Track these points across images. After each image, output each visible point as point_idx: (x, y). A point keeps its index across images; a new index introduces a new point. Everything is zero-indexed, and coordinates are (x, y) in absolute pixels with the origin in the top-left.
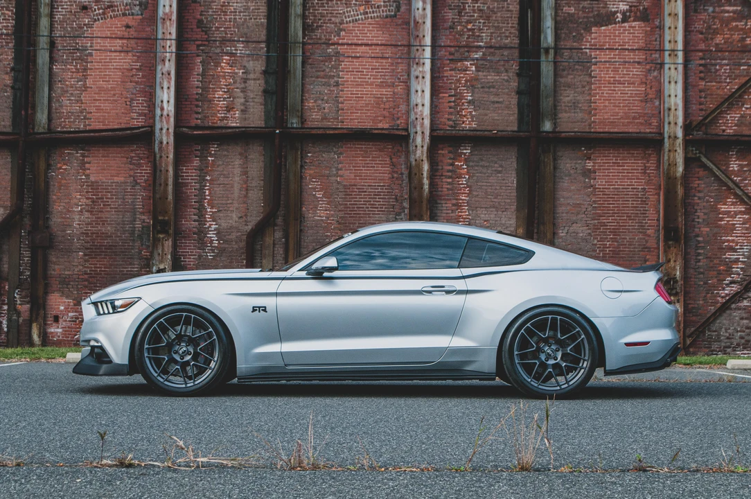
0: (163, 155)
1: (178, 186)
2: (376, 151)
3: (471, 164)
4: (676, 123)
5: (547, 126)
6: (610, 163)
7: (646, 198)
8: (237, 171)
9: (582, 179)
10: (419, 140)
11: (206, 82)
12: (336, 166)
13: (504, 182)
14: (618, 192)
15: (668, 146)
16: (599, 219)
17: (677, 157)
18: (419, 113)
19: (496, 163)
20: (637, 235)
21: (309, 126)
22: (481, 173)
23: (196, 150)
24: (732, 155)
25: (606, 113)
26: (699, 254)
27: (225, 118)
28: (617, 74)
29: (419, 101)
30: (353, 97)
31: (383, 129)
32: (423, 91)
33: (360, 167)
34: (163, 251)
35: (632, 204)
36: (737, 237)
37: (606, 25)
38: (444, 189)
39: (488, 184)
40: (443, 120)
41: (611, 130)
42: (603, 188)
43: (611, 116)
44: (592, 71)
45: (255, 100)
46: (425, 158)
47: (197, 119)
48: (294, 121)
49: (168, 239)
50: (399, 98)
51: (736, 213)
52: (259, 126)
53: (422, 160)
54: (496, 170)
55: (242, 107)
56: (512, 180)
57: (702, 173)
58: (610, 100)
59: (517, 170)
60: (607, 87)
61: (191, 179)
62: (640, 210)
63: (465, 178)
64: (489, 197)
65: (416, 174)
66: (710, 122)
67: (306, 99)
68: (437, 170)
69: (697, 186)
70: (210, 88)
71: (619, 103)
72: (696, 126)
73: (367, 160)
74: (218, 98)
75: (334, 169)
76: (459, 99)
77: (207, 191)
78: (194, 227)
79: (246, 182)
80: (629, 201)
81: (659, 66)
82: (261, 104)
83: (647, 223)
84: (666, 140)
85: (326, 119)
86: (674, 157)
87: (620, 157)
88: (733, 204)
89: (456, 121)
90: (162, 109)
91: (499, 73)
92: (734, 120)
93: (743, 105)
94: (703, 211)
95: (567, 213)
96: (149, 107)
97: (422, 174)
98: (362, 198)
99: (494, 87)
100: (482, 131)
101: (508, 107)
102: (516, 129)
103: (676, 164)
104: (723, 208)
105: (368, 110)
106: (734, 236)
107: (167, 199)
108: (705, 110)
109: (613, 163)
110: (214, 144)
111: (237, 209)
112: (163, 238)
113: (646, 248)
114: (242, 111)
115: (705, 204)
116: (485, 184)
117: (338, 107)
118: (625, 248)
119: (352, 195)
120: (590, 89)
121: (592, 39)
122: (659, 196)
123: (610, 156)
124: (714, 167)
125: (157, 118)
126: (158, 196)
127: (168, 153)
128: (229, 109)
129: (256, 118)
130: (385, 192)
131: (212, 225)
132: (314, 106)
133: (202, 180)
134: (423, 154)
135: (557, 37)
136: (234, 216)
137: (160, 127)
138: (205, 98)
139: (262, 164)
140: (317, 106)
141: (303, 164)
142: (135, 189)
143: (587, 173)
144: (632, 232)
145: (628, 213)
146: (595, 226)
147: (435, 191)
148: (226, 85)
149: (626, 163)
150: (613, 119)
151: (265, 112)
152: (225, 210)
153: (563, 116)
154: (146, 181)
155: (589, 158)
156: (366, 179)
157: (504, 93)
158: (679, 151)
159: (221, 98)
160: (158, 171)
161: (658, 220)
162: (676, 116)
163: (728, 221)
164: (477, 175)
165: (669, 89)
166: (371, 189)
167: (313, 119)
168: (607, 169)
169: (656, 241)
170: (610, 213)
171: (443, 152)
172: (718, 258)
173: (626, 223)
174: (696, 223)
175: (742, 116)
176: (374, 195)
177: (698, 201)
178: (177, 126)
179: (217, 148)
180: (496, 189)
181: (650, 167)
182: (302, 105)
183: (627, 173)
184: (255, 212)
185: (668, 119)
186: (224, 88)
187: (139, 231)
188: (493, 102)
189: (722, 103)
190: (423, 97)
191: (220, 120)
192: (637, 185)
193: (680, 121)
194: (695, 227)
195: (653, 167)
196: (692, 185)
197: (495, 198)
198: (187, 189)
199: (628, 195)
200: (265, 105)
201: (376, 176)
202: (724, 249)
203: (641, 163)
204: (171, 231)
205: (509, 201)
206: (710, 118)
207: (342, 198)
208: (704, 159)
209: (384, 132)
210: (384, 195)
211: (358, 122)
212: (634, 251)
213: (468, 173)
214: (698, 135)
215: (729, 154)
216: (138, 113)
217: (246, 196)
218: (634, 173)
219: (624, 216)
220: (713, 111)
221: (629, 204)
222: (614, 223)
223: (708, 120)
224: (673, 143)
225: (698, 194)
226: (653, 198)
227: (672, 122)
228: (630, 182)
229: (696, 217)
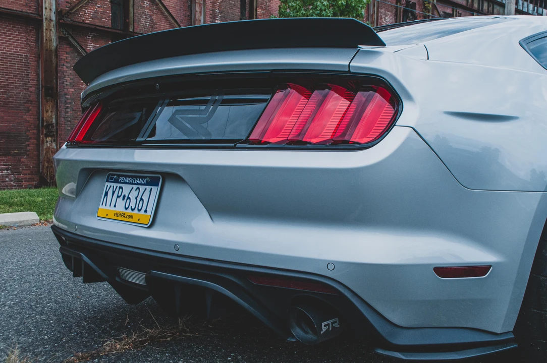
4: (51, 9)
7: (28, 63)
14: (6, 56)
15: (45, 25)
17: (52, 34)
20: (22, 91)
24: (89, 39)
26: (67, 108)
35: (17, 66)
57: (68, 49)
62: (24, 72)
66: (74, 13)
69: (65, 58)
72: (65, 14)
80: (15, 64)
83: (29, 82)
84: (44, 21)
86: (50, 34)
87: (7, 28)
93: (96, 4)
94: (70, 77)
103: (51, 40)
108: (70, 4)
113: (29, 101)
115: (71, 72)
118: (13, 100)
122: (39, 62)
124: (78, 45)
144: (18, 88)
145: (15, 73)
149: (13, 34)
158: (53, 30)
161: (38, 81)
162: (50, 4)
169: (36, 96)
173: (14, 80)
174: (65, 85)
175: (95, 12)
177: (66, 69)
181: (30, 40)
185: (45, 5)
192: (21, 53)
193: (54, 8)
194: (64, 88)
195: (32, 40)
196: (62, 57)
199: (15, 59)
203: (24, 36)
206: (75, 9)
208: (71, 39)
212: (20, 103)
214: (67, 20)
215: (87, 38)
218: (19, 43)
219: (12, 76)
220: (76, 5)
221: (15, 66)
222: (4, 80)
223: (74, 11)
224: (49, 25)
225: (65, 64)
226: (34, 64)
227: (48, 8)
228: (16, 49)
229: (65, 81)
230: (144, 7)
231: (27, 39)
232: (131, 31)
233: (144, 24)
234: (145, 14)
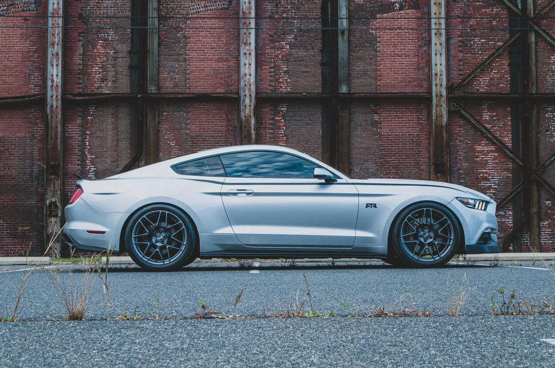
0: (53, 115)
1: (65, 139)
2: (216, 110)
3: (287, 118)
4: (441, 85)
5: (344, 89)
6: (392, 116)
7: (419, 142)
8: (110, 127)
9: (371, 128)
10: (247, 101)
11: (86, 60)
12: (185, 121)
13: (312, 131)
14: (398, 137)
15: (435, 102)
16: (385, 158)
17: (442, 110)
18: (247, 81)
19: (306, 117)
20: (413, 170)
21: (164, 92)
22: (294, 125)
23: (79, 112)
24: (485, 108)
25: (389, 78)
26: (461, 183)
27: (100, 87)
28: (397, 49)
29: (247, 72)
30: (197, 70)
31: (220, 93)
32: (250, 64)
33: (203, 122)
34: (54, 189)
35: (409, 146)
36: (489, 169)
37: (388, 13)
38: (267, 138)
39: (300, 134)
40: (266, 86)
41: (393, 91)
42: (387, 135)
43: (392, 80)
44: (377, 47)
45: (123, 73)
46: (252, 115)
47: (79, 88)
48: (153, 88)
49: (58, 179)
50: (231, 70)
51: (488, 152)
52: (127, 92)
53: (250, 116)
54: (306, 123)
55: (114, 79)
56: (318, 130)
57: (461, 122)
58: (392, 68)
59: (322, 122)
60: (389, 59)
61: (75, 134)
62: (416, 151)
63: (283, 129)
64: (301, 143)
65: (245, 127)
66: (467, 84)
67: (162, 72)
68: (262, 124)
69: (458, 132)
70: (89, 65)
71: (398, 71)
72: (456, 87)
73: (208, 117)
74: (95, 72)
75: (184, 124)
76: (277, 70)
77: (87, 143)
78: (78, 170)
79: (117, 135)
80: (407, 144)
81: (428, 43)
82: (128, 76)
83: (421, 160)
84: (434, 98)
85: (177, 86)
86: (440, 110)
87: (399, 111)
88: (486, 145)
89: (276, 86)
90: (53, 81)
91: (307, 50)
92: (485, 82)
93: (492, 70)
94: (463, 151)
95: (360, 154)
96: (42, 79)
97: (250, 127)
98: (205, 146)
99: (303, 61)
100: (295, 93)
101: (315, 76)
102: (320, 91)
103: (442, 116)
104: (479, 148)
105: (209, 79)
106: (487, 169)
107: (57, 148)
108: (463, 75)
109: (394, 116)
110: (92, 107)
111: (110, 155)
112: (54, 178)
114: (113, 81)
115: (464, 145)
116: (298, 133)
117: (186, 77)
119: (197, 143)
120: (376, 61)
121: (377, 23)
122: (430, 140)
123: (392, 111)
124: (471, 117)
125: (49, 88)
126: (50, 147)
127: (57, 114)
128: (103, 80)
129: (124, 86)
130: (222, 141)
131: (91, 168)
132: (167, 77)
133: (83, 134)
134: (250, 112)
135: (350, 23)
136: (108, 161)
137: (51, 94)
138: (85, 72)
139: (129, 121)
140: (170, 77)
141: (160, 121)
142: (33, 142)
143: (375, 124)
144: (410, 168)
145: (407, 153)
146: (382, 163)
147: (261, 139)
148: (101, 63)
149: (405, 116)
150: (394, 83)
151: (130, 82)
152: (101, 157)
153: (356, 81)
154: (41, 136)
155: (376, 113)
156: (208, 131)
157: (311, 65)
158: (444, 106)
159: (97, 72)
160: (50, 128)
161: (429, 158)
162: (441, 80)
163: (483, 158)
164: (292, 126)
165: (436, 60)
166: (212, 138)
167: (167, 86)
168: (389, 121)
169: (428, 174)
170: (392, 154)
171: (266, 110)
172: (475, 186)
173: (405, 160)
174: (458, 160)
175: (491, 79)
176: (214, 143)
177: (459, 143)
178: (63, 94)
179: (94, 109)
180: (306, 137)
181: (422, 118)
182: (158, 77)
183: (405, 123)
184: (124, 158)
185: (435, 82)
186: (99, 65)
187: (36, 173)
188: (303, 72)
189: (476, 69)
190: (250, 69)
191: (96, 89)
192: (413, 132)
193: (444, 83)
194: (457, 163)
195: (425, 118)
196: (454, 131)
197: (306, 144)
198: (72, 141)
199: (406, 139)
200: (131, 76)
201: (216, 129)
202: (480, 179)
203: (416, 116)
204: (61, 173)
205: (316, 146)
206: (467, 81)
207: (189, 146)
208: (463, 112)
209: (220, 95)
210: (221, 143)
211: (201, 89)
213: (285, 125)
214: (458, 93)
215: (482, 108)
216: (35, 84)
217: (117, 146)
218: (410, 123)
219: (403, 156)
220: (469, 76)
221: (407, 146)
222: (396, 161)
223: (465, 82)
224: (439, 100)
225: (459, 138)
226: (425, 142)
227: (438, 84)
228: (408, 130)
229: (458, 155)
230: (551, 63)
231: (419, 118)
232: (534, 92)
233: (550, 82)
234: (552, 70)
